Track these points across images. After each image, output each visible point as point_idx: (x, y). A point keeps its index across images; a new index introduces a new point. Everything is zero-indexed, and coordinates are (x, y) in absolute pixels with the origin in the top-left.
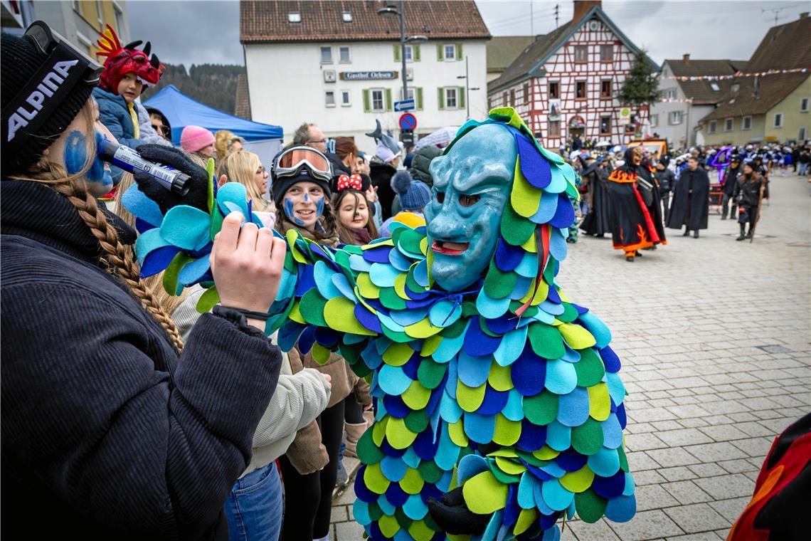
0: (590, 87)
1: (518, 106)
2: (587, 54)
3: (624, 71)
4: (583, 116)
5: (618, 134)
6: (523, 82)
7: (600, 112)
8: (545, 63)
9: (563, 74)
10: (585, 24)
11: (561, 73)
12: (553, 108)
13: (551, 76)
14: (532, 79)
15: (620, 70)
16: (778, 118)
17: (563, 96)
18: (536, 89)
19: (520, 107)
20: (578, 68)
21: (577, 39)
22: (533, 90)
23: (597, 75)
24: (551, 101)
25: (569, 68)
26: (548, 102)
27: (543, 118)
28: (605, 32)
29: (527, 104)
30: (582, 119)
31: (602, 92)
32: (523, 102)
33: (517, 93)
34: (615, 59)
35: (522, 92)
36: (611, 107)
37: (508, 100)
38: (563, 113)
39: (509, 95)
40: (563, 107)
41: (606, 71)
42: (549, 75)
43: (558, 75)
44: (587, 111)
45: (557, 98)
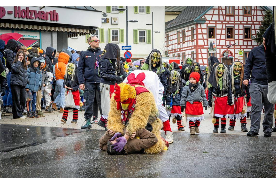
0: (236, 32)
1: (187, 41)
2: (234, 10)
3: (259, 22)
4: (232, 51)
6: (191, 25)
7: (243, 49)
8: (205, 14)
9: (217, 22)
11: (216, 21)
12: (211, 44)
13: (210, 23)
14: (197, 24)
15: (257, 21)
17: (218, 37)
18: (200, 31)
19: (189, 42)
20: (228, 18)
22: (197, 31)
23: (241, 24)
25: (222, 18)
26: (208, 40)
27: (204, 51)
29: (194, 41)
30: (231, 53)
31: (245, 35)
32: (190, 39)
33: (187, 32)
34: (253, 14)
35: (190, 32)
36: (251, 46)
37: (181, 36)
38: (218, 48)
39: (181, 33)
40: (218, 44)
41: (247, 21)
42: (208, 22)
43: (214, 22)
44: (234, 47)
45: (214, 38)
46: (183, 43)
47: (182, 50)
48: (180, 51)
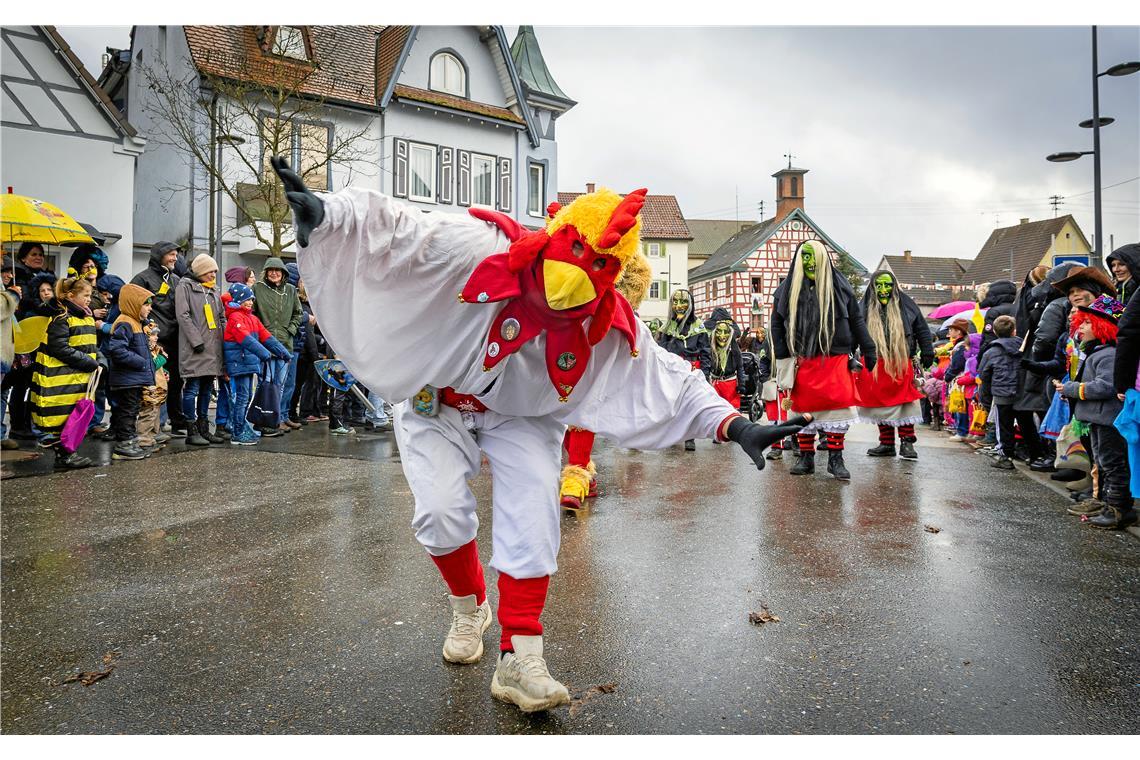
1: (720, 297)
2: (789, 251)
6: (725, 275)
8: (747, 258)
9: (765, 270)
10: (788, 223)
11: (763, 268)
12: (755, 301)
14: (735, 272)
17: (766, 291)
18: (739, 283)
19: (722, 299)
20: (780, 264)
21: (779, 237)
22: (735, 283)
24: (753, 294)
25: (771, 264)
26: (750, 296)
27: (745, 311)
28: (807, 231)
29: (729, 296)
32: (725, 294)
33: (720, 284)
35: (725, 284)
37: (711, 290)
38: (765, 308)
39: (711, 285)
40: (765, 302)
42: (751, 270)
43: (761, 270)
45: (760, 292)
46: (714, 300)
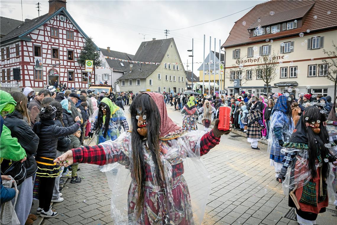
0: (61, 53)
1: (12, 58)
2: (58, 33)
3: (80, 47)
4: (58, 69)
5: (79, 82)
6: (15, 42)
7: (67, 68)
8: (31, 33)
9: (43, 42)
10: (57, 16)
11: (42, 41)
12: (37, 61)
13: (35, 42)
14: (22, 41)
15: (78, 46)
16: (150, 81)
17: (44, 56)
18: (25, 48)
19: (13, 59)
20: (53, 40)
21: (52, 24)
22: (22, 48)
23: (65, 47)
24: (36, 57)
25: (47, 39)
26: (34, 58)
27: (30, 67)
28: (69, 23)
29: (19, 57)
30: (57, 71)
31: (69, 57)
32: (15, 56)
33: (11, 50)
34: (75, 40)
35: (15, 49)
36: (74, 66)
37: (5, 54)
38: (44, 66)
39: (5, 50)
40: (44, 62)
41: (70, 45)
42: (34, 41)
43: (40, 42)
44: (60, 66)
45: (40, 56)
46: (8, 60)
47: (6, 66)
48: (5, 67)
